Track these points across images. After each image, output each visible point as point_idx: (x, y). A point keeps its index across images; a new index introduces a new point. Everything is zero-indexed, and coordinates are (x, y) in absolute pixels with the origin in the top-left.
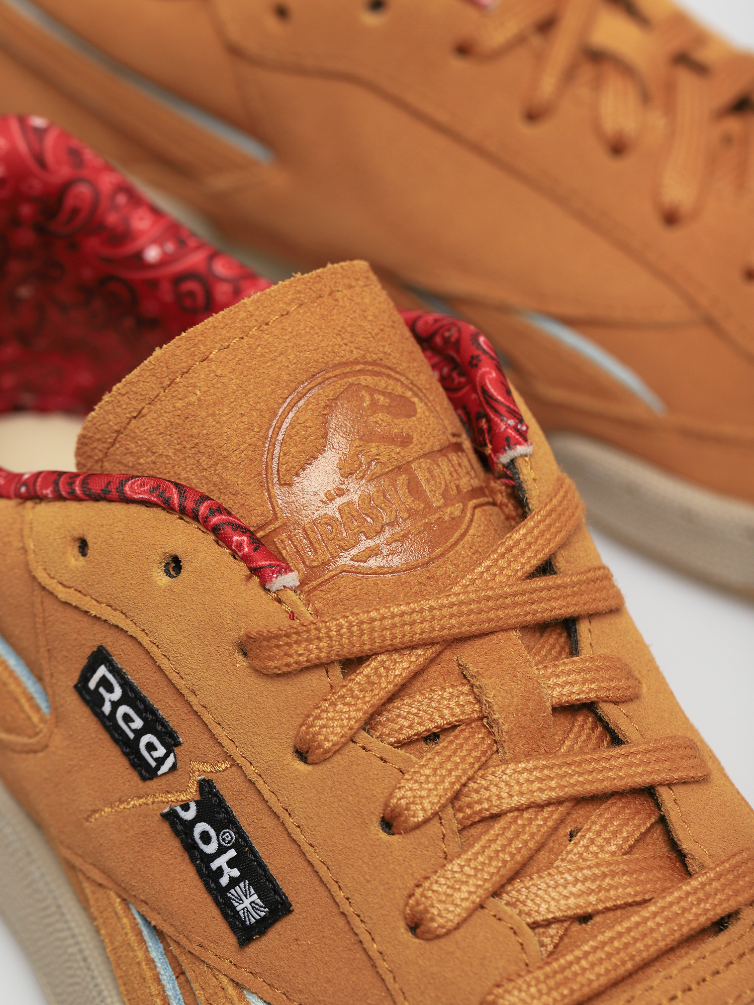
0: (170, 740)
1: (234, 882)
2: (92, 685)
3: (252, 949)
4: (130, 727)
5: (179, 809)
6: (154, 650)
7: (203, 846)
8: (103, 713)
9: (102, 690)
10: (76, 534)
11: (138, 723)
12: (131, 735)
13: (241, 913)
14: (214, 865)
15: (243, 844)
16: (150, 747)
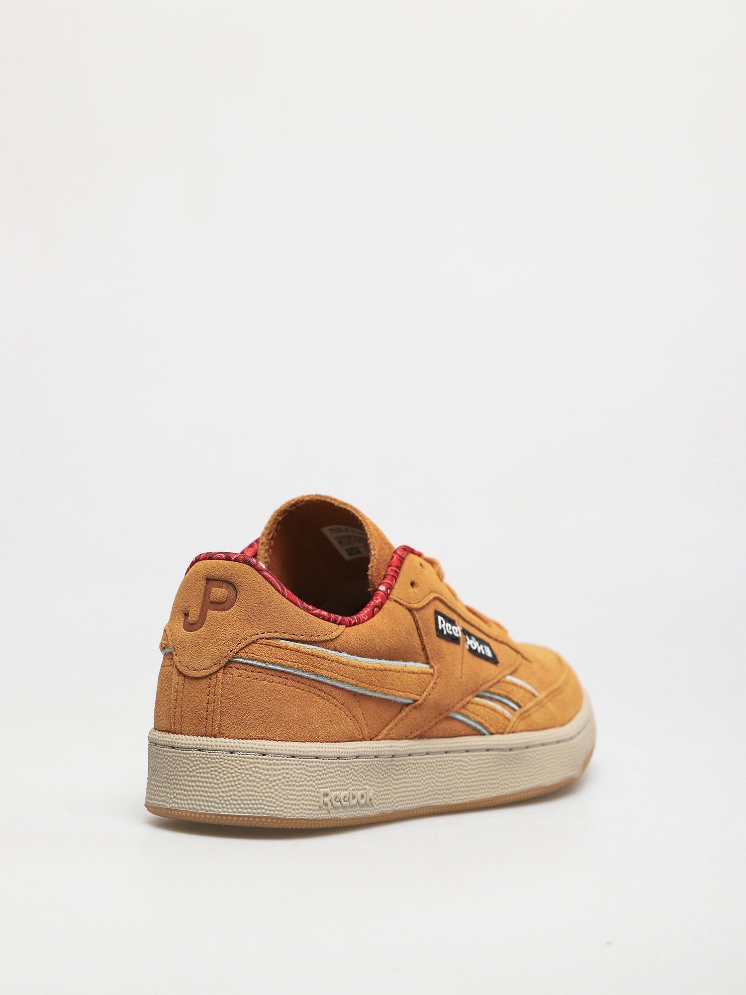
0: (455, 623)
1: (484, 650)
2: (440, 627)
3: (498, 664)
4: (450, 631)
5: (467, 643)
7: (474, 648)
8: (445, 635)
9: (442, 625)
10: (408, 582)
11: (450, 626)
12: (452, 633)
14: (479, 651)
15: (476, 638)
16: (455, 631)
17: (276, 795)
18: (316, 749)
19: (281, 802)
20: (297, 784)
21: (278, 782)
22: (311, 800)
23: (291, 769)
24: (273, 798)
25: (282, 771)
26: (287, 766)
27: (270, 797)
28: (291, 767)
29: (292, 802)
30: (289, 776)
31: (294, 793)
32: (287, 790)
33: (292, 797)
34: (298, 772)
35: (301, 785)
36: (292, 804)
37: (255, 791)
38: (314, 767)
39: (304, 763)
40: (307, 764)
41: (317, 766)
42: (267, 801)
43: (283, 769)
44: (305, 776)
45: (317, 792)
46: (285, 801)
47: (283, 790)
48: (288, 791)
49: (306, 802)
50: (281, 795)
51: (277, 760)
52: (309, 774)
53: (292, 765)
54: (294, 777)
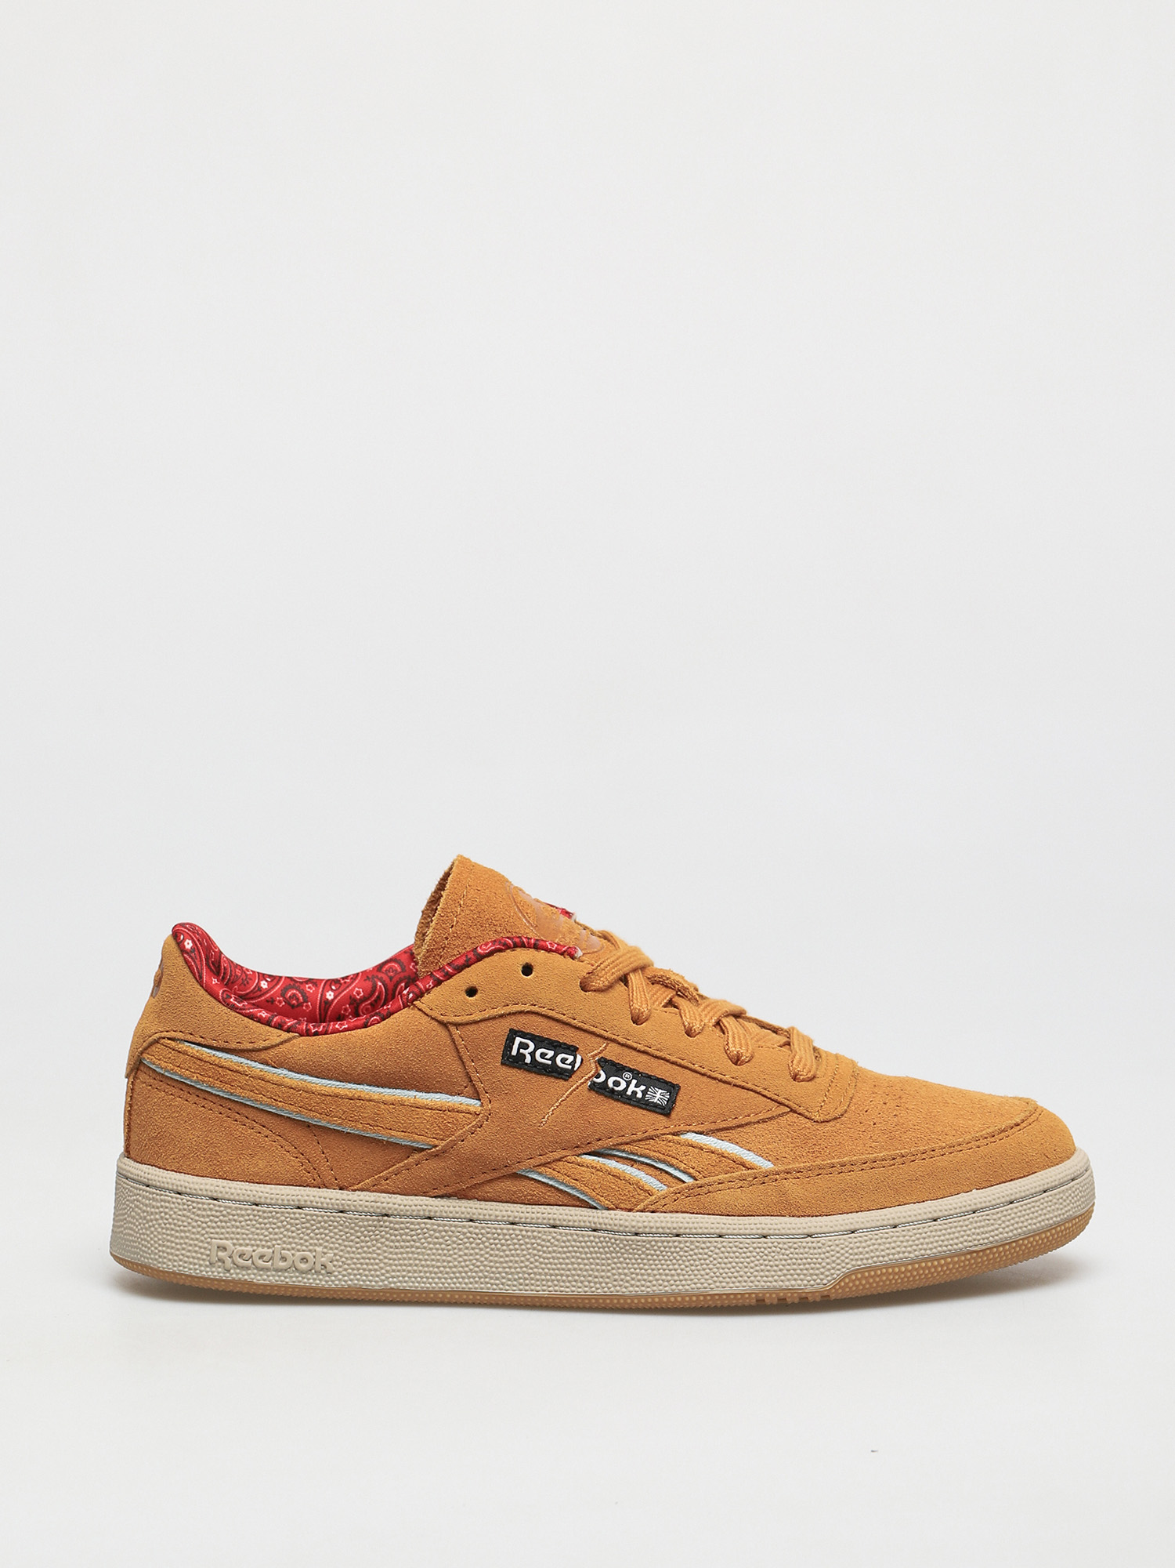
0: (572, 1050)
1: (644, 1093)
2: (514, 1053)
3: (673, 1115)
4: (546, 1059)
5: (595, 1079)
6: (544, 1011)
7: (616, 1088)
8: (526, 1064)
9: (522, 1051)
10: (464, 988)
11: (551, 1053)
12: (550, 1062)
13: (658, 1102)
14: (629, 1093)
15: (636, 1074)
16: (563, 1061)
17: (151, 1239)
18: (212, 1188)
19: (156, 1248)
20: (178, 1228)
21: (154, 1222)
22: (196, 1252)
23: (172, 1209)
24: (148, 1242)
25: (162, 1210)
26: (167, 1204)
27: (145, 1240)
28: (173, 1206)
29: (169, 1250)
30: (167, 1216)
31: (173, 1239)
32: (164, 1234)
33: (169, 1244)
34: (180, 1213)
35: (182, 1231)
36: (168, 1253)
37: (134, 1231)
38: (205, 1210)
39: (189, 1203)
40: (194, 1205)
41: (211, 1210)
42: (143, 1245)
43: (162, 1207)
44: (190, 1220)
45: (208, 1243)
46: (160, 1248)
47: (159, 1232)
48: (165, 1236)
49: (189, 1254)
50: (156, 1239)
51: (157, 1195)
52: (197, 1218)
53: (173, 1203)
54: (173, 1219)
